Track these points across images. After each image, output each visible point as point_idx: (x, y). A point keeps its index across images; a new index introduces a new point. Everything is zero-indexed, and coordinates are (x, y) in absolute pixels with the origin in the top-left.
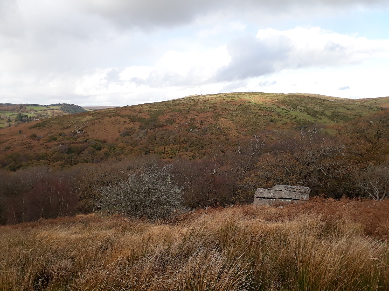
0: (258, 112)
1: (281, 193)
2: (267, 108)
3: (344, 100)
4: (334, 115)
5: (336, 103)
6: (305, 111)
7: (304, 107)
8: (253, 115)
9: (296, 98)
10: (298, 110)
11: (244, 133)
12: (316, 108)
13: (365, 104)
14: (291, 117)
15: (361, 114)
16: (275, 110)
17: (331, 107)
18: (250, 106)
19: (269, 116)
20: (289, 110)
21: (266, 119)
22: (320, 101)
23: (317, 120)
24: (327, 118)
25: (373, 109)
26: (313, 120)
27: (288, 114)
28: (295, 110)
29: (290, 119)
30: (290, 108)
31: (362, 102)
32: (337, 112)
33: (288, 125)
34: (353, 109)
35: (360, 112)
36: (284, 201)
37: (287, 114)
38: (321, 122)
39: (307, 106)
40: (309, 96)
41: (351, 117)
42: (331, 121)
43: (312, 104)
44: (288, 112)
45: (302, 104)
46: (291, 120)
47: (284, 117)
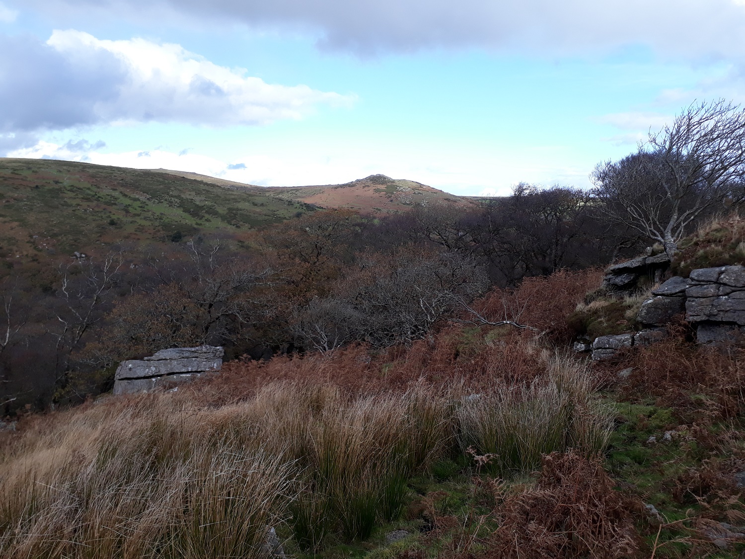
0: (81, 204)
1: (171, 365)
2: (99, 197)
3: (247, 187)
4: (232, 215)
5: (235, 193)
6: (178, 205)
7: (175, 197)
8: (70, 210)
9: (159, 179)
10: (165, 202)
11: (51, 248)
12: (198, 200)
13: (280, 196)
14: (152, 216)
15: (276, 213)
16: (118, 201)
17: (226, 200)
18: (60, 190)
19: (105, 213)
20: (148, 202)
21: (100, 218)
22: (206, 187)
23: (203, 223)
24: (220, 219)
25: (293, 205)
26: (194, 222)
27: (145, 211)
28: (160, 202)
29: (151, 220)
30: (148, 199)
31: (277, 193)
32: (238, 209)
33: (146, 232)
34: (262, 205)
35: (274, 209)
36: (177, 378)
37: (144, 209)
38: (209, 227)
39: (183, 196)
40: (184, 177)
41: (260, 218)
42: (227, 224)
43: (192, 193)
44: (146, 207)
45: (172, 191)
46: (152, 222)
47: (139, 215)
